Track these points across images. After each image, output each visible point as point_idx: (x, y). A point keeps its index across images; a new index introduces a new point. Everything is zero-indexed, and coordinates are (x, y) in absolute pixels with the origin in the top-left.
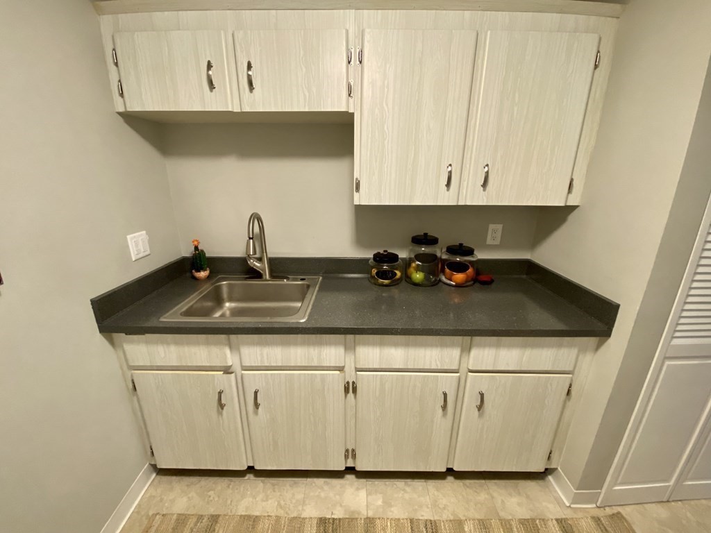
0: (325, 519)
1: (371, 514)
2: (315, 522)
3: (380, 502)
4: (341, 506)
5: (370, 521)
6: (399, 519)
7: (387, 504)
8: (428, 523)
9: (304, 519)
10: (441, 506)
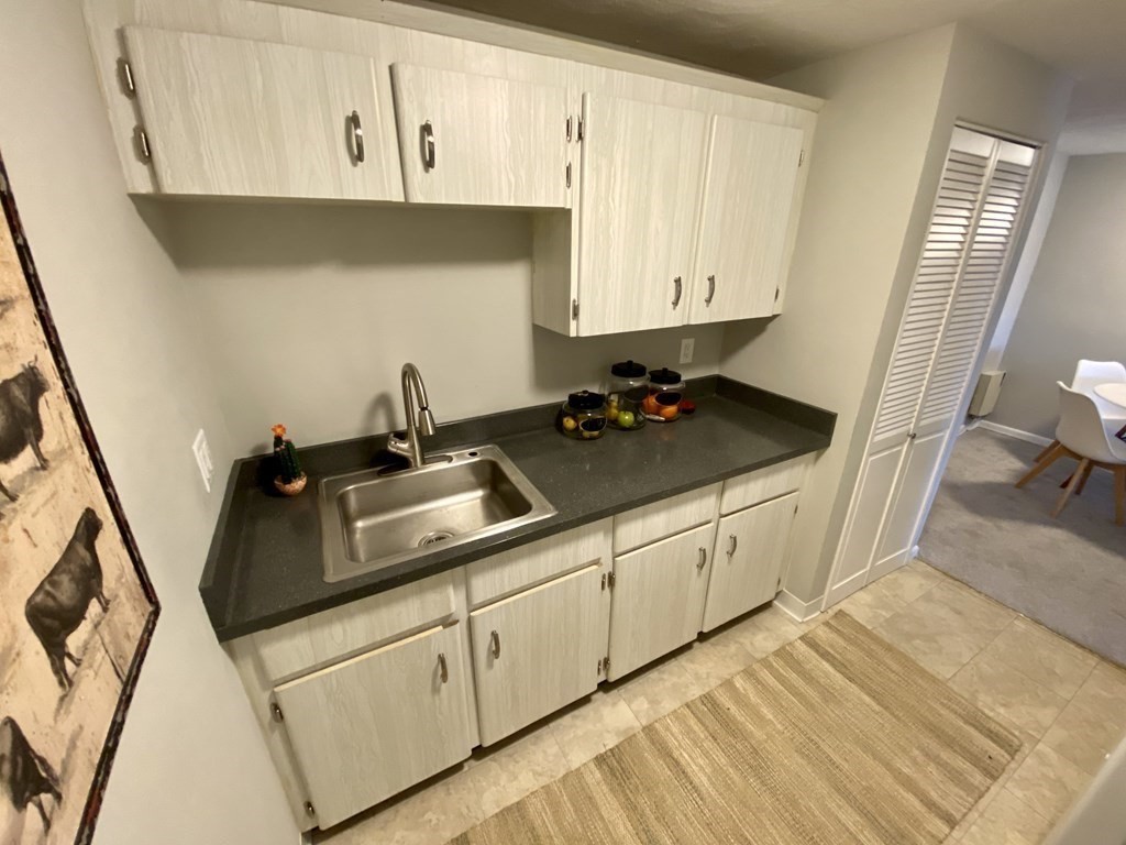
0: (602, 755)
1: (644, 723)
2: (592, 766)
3: (646, 706)
4: (609, 732)
5: (649, 730)
6: (675, 711)
7: (654, 702)
8: (704, 699)
9: (578, 770)
10: (705, 676)
